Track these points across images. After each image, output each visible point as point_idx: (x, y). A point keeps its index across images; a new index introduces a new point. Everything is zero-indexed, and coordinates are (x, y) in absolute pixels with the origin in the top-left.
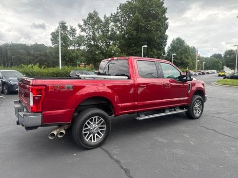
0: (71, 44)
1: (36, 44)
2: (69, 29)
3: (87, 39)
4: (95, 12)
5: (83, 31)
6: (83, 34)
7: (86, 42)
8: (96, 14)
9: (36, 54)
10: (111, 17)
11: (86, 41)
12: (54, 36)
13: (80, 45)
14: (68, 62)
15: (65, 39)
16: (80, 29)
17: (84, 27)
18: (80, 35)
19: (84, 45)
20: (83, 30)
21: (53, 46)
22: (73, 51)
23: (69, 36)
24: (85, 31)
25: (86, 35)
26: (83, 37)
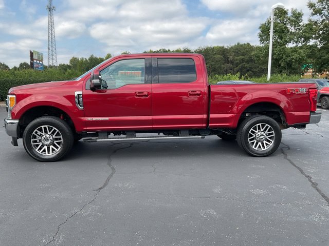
0: (291, 39)
1: (238, 44)
3: (322, 26)
5: (316, 14)
6: (317, 18)
7: (321, 32)
9: (237, 60)
11: (321, 29)
12: (265, 30)
13: (307, 39)
14: (284, 68)
15: (281, 32)
16: (312, 11)
17: (318, 6)
18: (310, 21)
19: (316, 38)
20: (317, 12)
21: (262, 45)
22: (294, 50)
23: (288, 26)
24: (320, 13)
25: (321, 20)
26: (316, 23)
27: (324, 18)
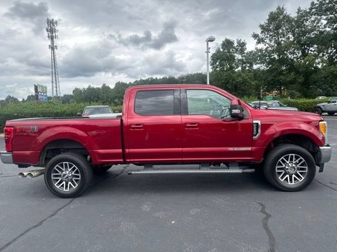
2: (236, 44)
4: (279, 8)
5: (260, 43)
6: (261, 46)
8: (280, 11)
10: (311, 9)
16: (256, 40)
17: (261, 36)
18: (256, 49)
25: (265, 47)
26: (261, 50)
27: (267, 45)
